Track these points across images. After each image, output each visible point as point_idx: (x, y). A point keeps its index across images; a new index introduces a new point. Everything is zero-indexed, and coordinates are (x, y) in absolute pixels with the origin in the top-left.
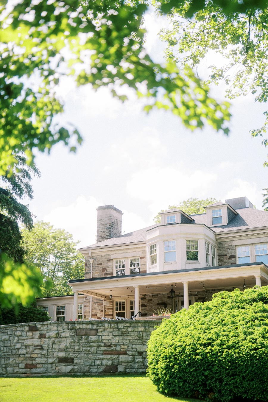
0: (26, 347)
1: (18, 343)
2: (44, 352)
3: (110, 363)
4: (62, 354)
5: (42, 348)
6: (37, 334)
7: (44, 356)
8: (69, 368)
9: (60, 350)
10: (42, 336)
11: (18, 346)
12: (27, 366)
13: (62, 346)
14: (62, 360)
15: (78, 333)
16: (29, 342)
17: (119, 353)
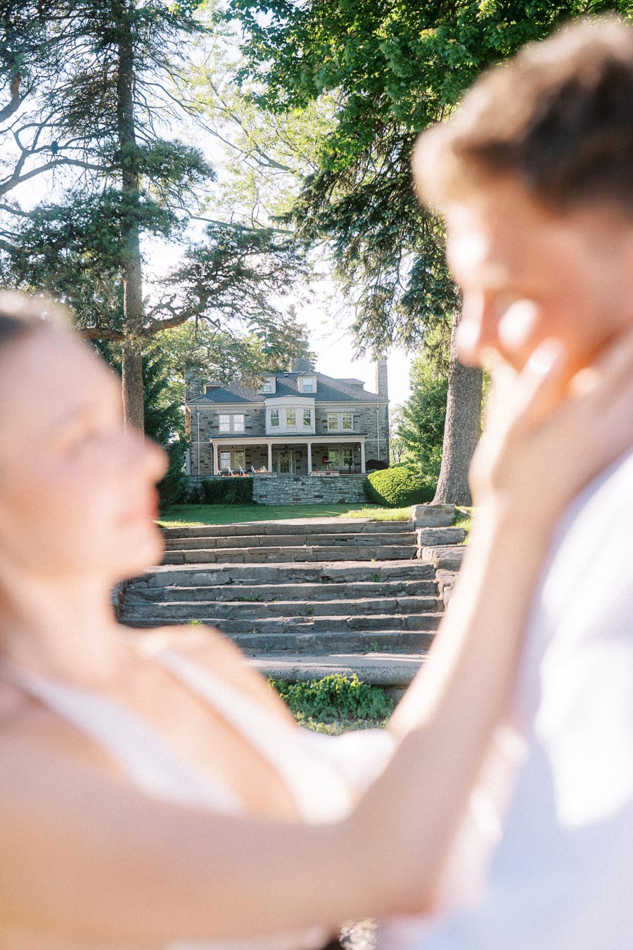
0: (293, 489)
1: (286, 487)
2: (305, 492)
3: (341, 498)
4: (317, 494)
5: (304, 490)
6: (300, 482)
7: (306, 494)
8: (321, 501)
9: (315, 492)
10: (303, 484)
11: (287, 489)
12: (294, 499)
13: (316, 489)
14: (316, 497)
15: (325, 483)
16: (295, 487)
17: (345, 493)
